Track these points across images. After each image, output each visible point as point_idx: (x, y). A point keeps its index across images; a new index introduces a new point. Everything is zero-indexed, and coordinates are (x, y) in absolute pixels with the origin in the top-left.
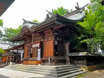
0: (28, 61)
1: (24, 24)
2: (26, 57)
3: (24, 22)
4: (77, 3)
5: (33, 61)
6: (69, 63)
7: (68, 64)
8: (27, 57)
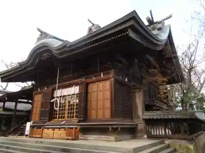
0: (43, 130)
1: (39, 39)
2: (37, 119)
3: (41, 35)
4: (151, 12)
5: (57, 131)
6: (146, 136)
7: (141, 138)
8: (41, 119)
